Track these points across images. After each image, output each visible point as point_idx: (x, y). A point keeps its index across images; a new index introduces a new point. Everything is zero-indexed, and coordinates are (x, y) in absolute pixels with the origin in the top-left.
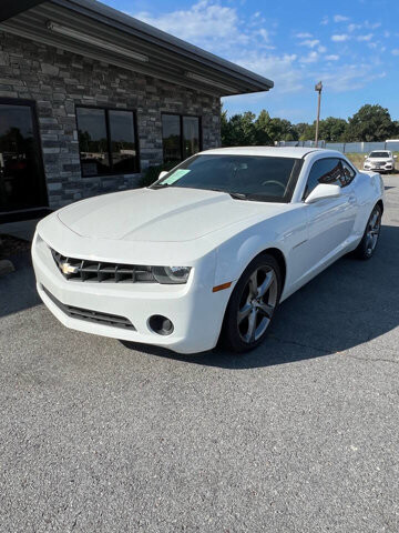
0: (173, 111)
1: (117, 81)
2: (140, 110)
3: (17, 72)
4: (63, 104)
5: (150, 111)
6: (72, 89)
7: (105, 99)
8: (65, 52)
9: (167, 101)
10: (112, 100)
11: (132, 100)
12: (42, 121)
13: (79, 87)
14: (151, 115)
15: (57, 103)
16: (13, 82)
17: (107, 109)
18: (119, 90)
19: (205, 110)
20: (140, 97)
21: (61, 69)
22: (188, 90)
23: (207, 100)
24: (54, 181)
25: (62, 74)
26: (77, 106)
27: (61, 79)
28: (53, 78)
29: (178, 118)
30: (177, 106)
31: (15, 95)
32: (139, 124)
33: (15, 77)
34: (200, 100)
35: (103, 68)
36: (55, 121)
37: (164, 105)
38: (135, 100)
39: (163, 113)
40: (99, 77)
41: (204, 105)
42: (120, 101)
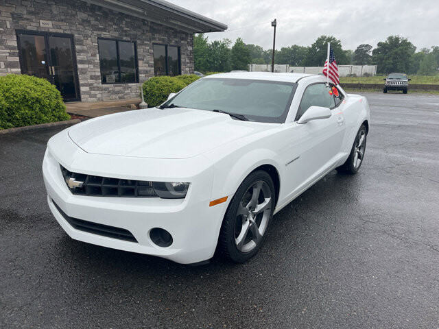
0: (161, 42)
1: (124, 22)
2: (138, 42)
3: (63, 17)
4: (90, 37)
5: (145, 42)
6: (95, 28)
7: (116, 34)
8: (91, 4)
9: (156, 36)
10: (120, 35)
11: (133, 35)
12: (77, 47)
13: (100, 26)
14: (146, 45)
15: (87, 36)
16: (60, 23)
17: (117, 41)
18: (125, 29)
19: (182, 42)
20: (139, 33)
21: (89, 15)
22: (171, 28)
23: (184, 36)
24: (84, 85)
25: (90, 18)
26: (98, 38)
27: (89, 22)
28: (83, 21)
29: (164, 47)
30: (163, 40)
31: (61, 31)
32: (138, 50)
33: (62, 21)
34: (178, 35)
35: (114, 14)
36: (85, 48)
37: (154, 39)
38: (136, 36)
39: (154, 44)
40: (112, 20)
41: (182, 39)
42: (126, 35)
